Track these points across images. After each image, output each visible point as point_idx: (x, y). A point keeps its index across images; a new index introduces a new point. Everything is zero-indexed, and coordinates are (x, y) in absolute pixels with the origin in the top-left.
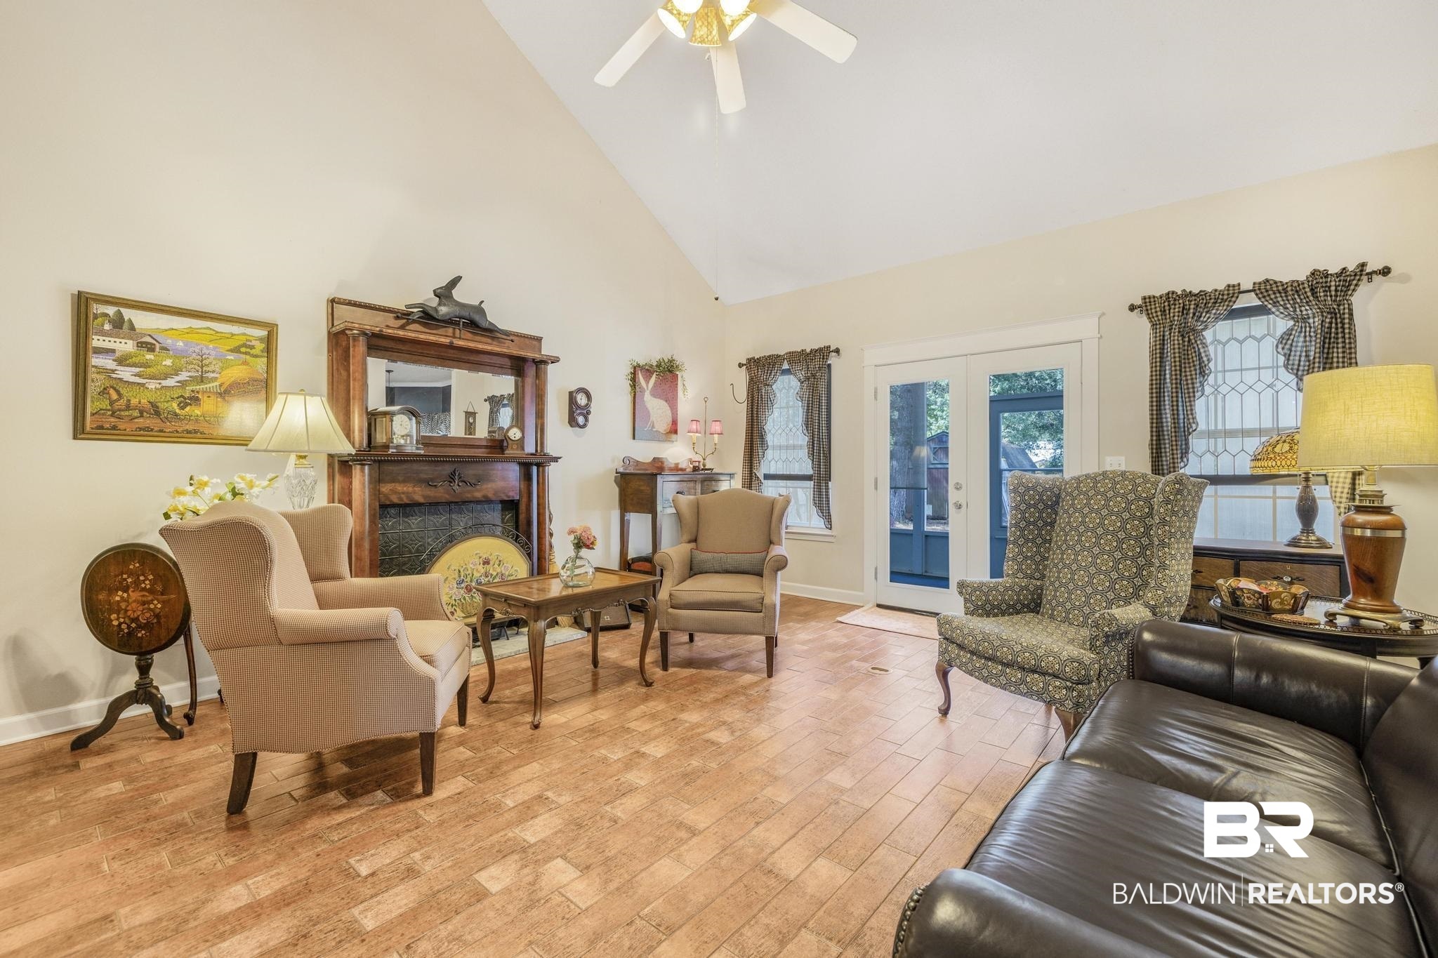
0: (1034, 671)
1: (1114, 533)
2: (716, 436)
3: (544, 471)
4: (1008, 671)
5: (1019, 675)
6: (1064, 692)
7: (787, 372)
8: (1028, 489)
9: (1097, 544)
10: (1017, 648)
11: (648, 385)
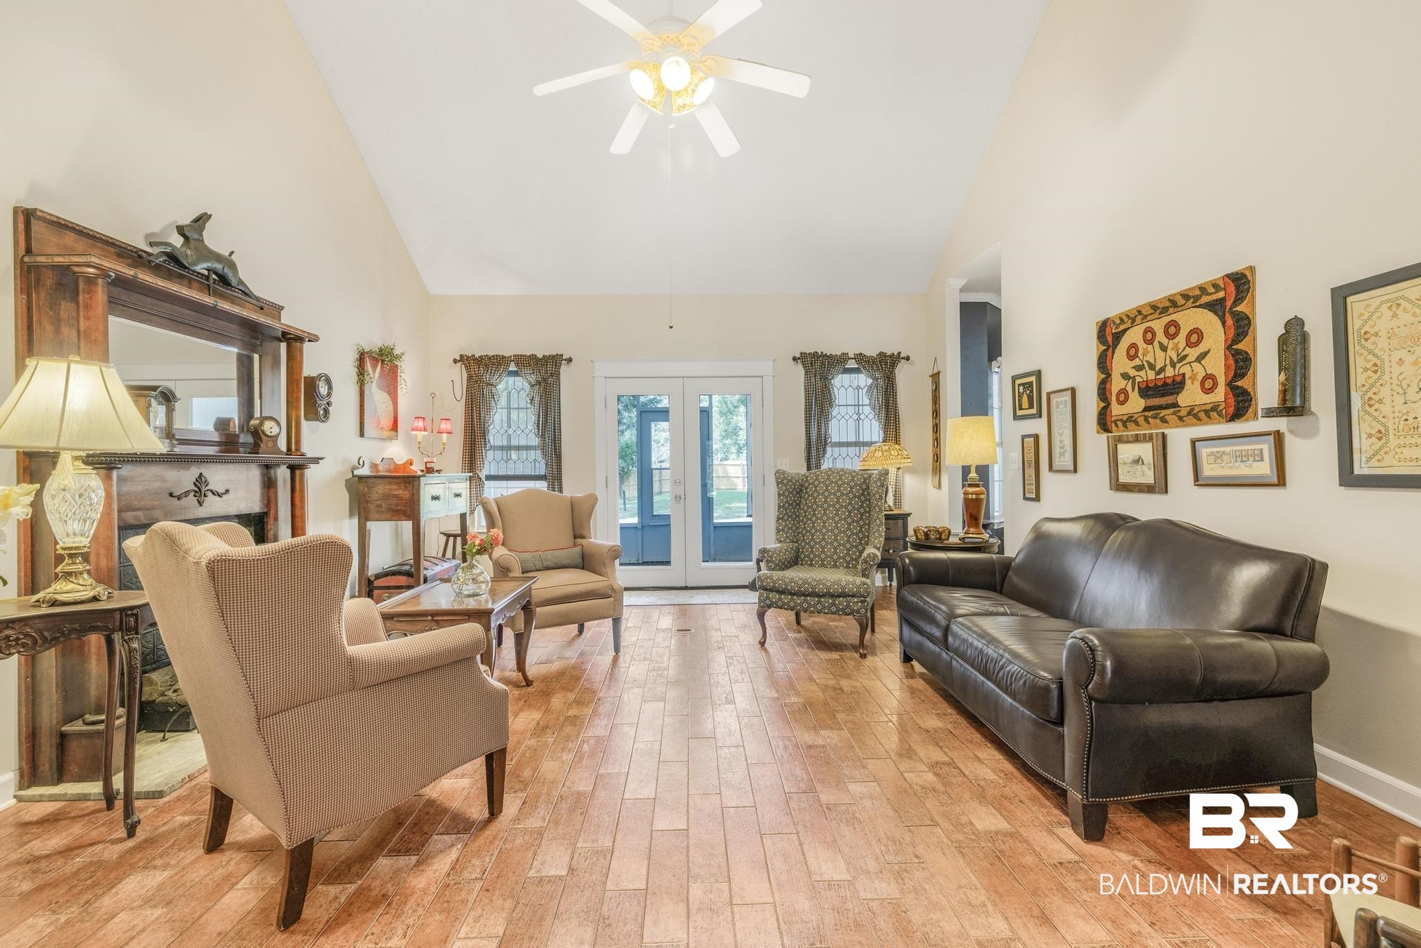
0: (839, 596)
1: (846, 507)
2: (445, 436)
3: (302, 476)
4: (822, 600)
5: (831, 601)
6: (860, 604)
7: (515, 374)
8: (789, 481)
9: (837, 514)
10: (829, 584)
11: (374, 374)
